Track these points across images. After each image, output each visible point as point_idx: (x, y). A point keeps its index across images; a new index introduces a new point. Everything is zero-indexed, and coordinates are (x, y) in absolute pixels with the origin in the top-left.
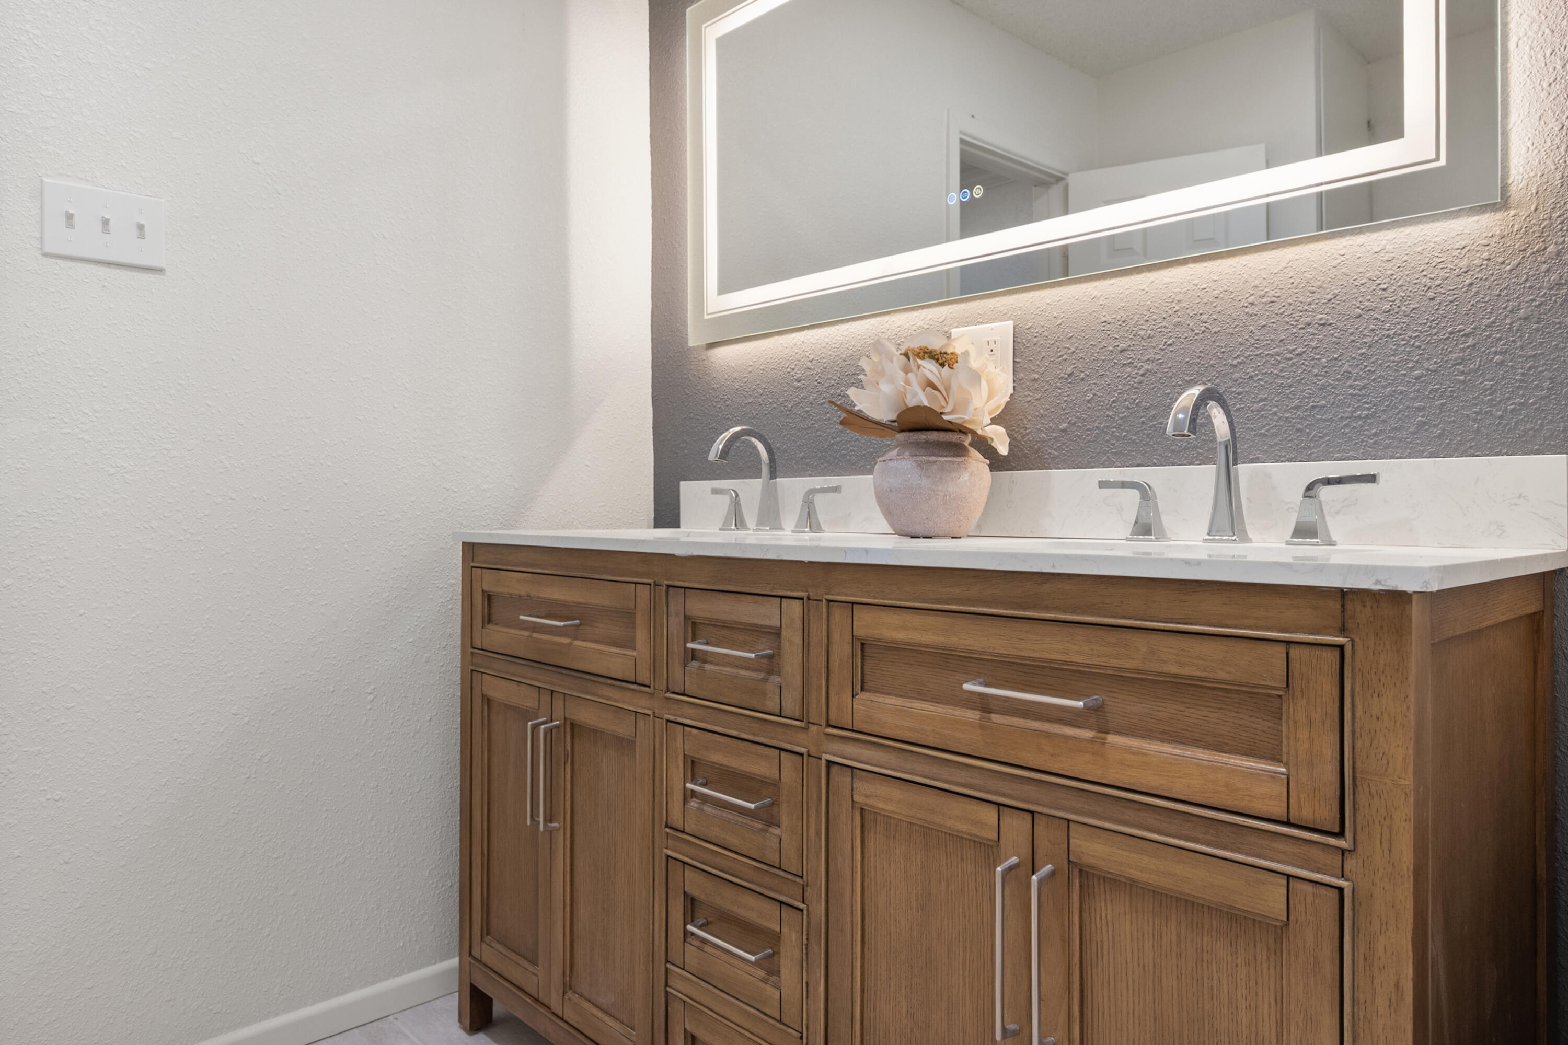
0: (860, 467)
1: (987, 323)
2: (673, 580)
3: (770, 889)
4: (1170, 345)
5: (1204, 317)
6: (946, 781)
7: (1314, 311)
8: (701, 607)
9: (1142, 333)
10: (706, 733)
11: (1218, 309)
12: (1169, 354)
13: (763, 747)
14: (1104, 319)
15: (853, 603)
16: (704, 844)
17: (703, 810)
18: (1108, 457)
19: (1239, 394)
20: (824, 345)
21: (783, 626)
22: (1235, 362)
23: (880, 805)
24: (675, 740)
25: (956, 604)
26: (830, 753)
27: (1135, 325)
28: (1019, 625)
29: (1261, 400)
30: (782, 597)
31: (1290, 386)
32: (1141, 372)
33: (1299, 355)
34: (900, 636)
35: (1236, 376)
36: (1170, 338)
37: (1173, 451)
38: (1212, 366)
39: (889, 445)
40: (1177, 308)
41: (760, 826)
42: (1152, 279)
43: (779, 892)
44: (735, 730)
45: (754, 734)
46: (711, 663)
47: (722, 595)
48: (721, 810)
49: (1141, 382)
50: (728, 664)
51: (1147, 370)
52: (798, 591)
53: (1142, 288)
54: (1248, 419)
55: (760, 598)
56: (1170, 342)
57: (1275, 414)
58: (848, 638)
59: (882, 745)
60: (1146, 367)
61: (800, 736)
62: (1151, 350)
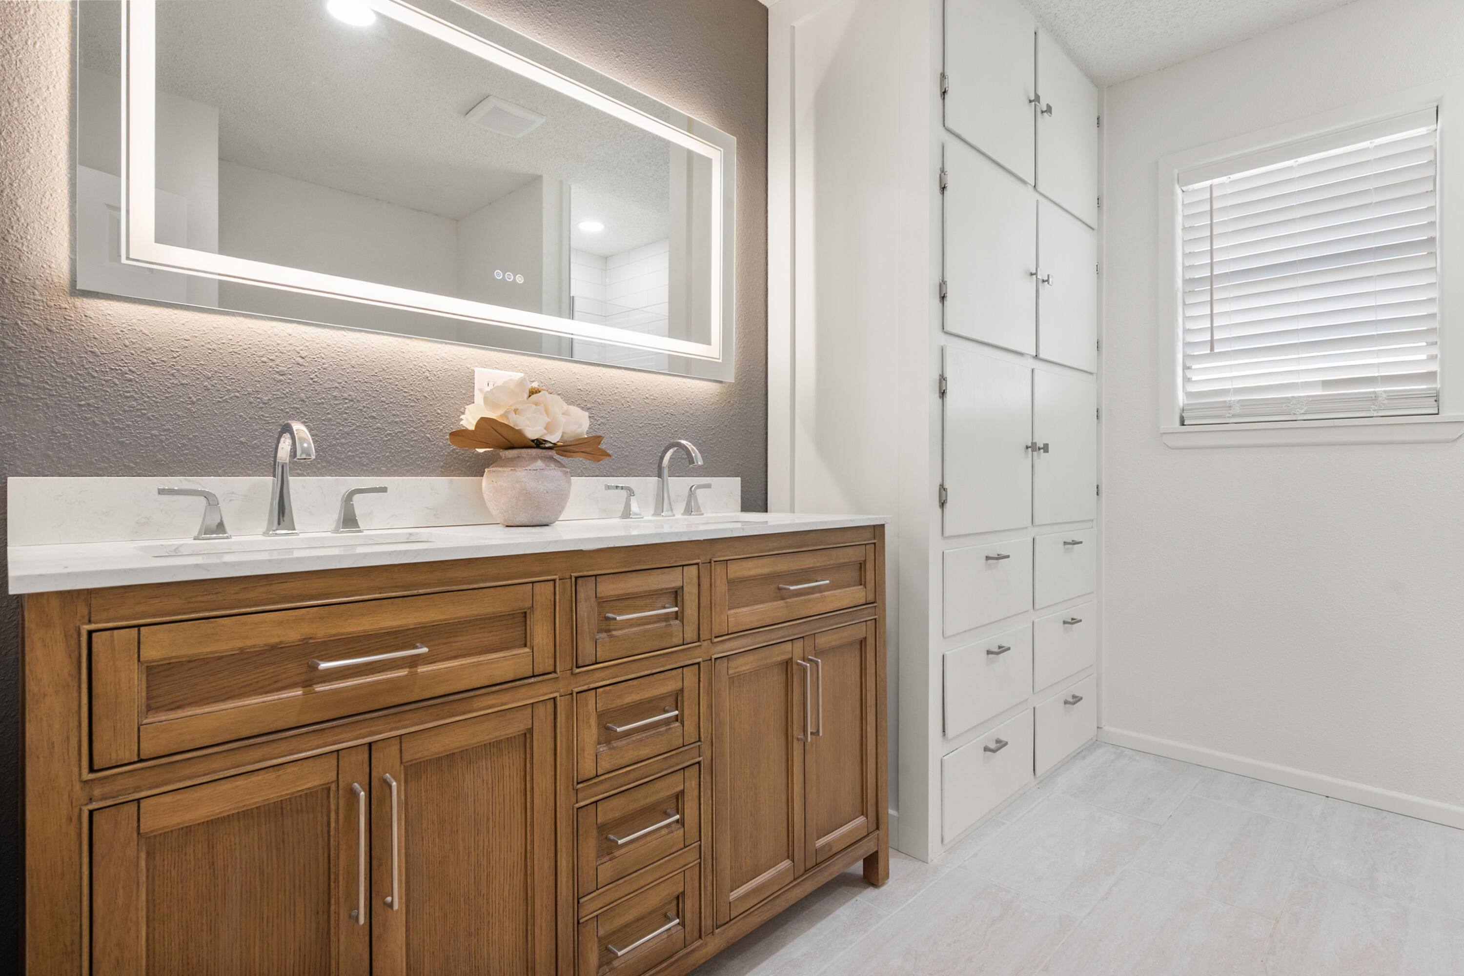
0: (373, 469)
1: (502, 370)
2: (582, 571)
3: (677, 764)
4: (613, 411)
5: (628, 399)
6: (773, 640)
7: (669, 407)
8: (609, 588)
9: (599, 401)
10: (619, 684)
11: (634, 397)
12: (612, 416)
13: (670, 672)
14: (579, 388)
15: (727, 560)
16: (617, 773)
17: (614, 748)
18: (581, 471)
19: (642, 442)
20: (324, 345)
21: (685, 584)
22: (641, 425)
23: (743, 668)
24: (587, 705)
25: (776, 550)
26: (715, 654)
27: (595, 396)
28: (799, 555)
29: (651, 446)
30: (683, 566)
31: (661, 441)
32: (599, 423)
33: (664, 427)
34: (753, 573)
35: (641, 432)
36: (613, 407)
37: (614, 469)
38: (631, 425)
39: (409, 451)
40: (616, 391)
41: (664, 728)
42: (604, 372)
43: (683, 763)
44: (648, 670)
45: (663, 666)
46: (615, 630)
47: (634, 574)
48: (628, 738)
49: (598, 429)
50: (631, 626)
51: (602, 423)
52: (693, 559)
53: (599, 375)
54: (646, 455)
55: (667, 569)
56: (613, 409)
57: (655, 453)
58: (725, 580)
59: (744, 635)
60: (601, 420)
61: (697, 652)
62: (603, 412)
